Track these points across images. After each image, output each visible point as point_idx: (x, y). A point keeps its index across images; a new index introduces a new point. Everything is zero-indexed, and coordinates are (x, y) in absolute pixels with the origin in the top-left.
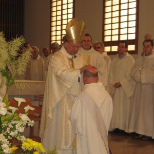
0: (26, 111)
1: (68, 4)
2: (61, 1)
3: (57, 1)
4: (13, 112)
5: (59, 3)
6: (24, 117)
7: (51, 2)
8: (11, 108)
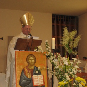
0: (77, 64)
4: (72, 64)
6: (77, 67)
8: (70, 62)
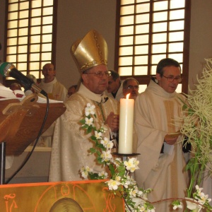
1: (42, 7)
2: (28, 3)
3: (19, 2)
5: (25, 5)
7: (8, 4)
